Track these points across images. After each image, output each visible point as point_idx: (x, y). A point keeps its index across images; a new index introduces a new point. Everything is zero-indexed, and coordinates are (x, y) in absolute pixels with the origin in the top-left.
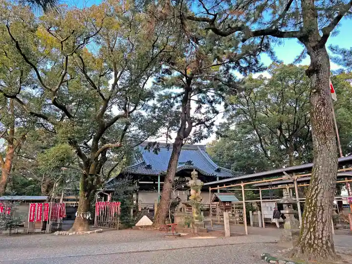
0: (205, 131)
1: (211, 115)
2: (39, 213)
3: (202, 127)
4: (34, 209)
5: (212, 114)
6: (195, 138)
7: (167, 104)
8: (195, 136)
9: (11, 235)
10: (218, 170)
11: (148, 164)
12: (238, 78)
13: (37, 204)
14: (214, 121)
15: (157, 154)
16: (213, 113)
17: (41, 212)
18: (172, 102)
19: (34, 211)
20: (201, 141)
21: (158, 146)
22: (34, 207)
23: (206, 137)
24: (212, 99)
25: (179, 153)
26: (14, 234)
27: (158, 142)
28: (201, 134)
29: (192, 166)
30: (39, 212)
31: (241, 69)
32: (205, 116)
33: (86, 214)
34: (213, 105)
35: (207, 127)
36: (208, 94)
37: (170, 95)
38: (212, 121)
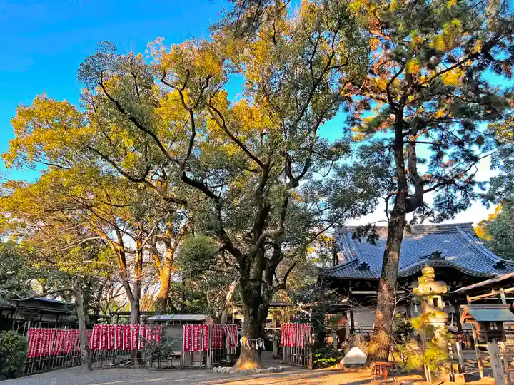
0: (458, 197)
1: (463, 166)
2: (196, 339)
3: (451, 190)
4: (190, 334)
5: (465, 164)
6: (441, 212)
7: (379, 160)
8: (441, 208)
9: (160, 369)
10: (500, 266)
11: (362, 263)
12: (503, 88)
13: (192, 325)
14: (473, 175)
15: (374, 244)
16: (467, 160)
17: (198, 337)
18: (386, 156)
19: (189, 336)
20: (455, 215)
21: (374, 231)
22: (190, 330)
23: (463, 208)
24: (461, 137)
25: (401, 238)
26: (167, 368)
27: (372, 225)
28: (452, 202)
29: (441, 261)
30: (196, 337)
31: (498, 65)
32: (451, 168)
33: (255, 342)
34: (466, 147)
35: (462, 188)
36: (451, 129)
37: (382, 144)
38: (469, 175)
